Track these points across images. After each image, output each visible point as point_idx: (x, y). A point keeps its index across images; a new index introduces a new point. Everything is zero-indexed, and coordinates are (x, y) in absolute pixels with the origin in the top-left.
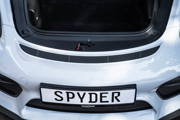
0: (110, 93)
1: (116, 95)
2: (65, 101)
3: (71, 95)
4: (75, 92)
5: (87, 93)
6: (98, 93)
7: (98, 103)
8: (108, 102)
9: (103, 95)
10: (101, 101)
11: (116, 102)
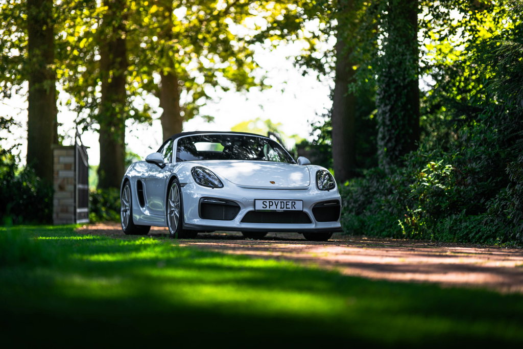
0: (291, 201)
1: (293, 204)
2: (268, 208)
3: (271, 204)
4: (273, 201)
5: (279, 201)
6: (285, 202)
7: (285, 209)
8: (289, 208)
9: (287, 203)
10: (286, 208)
11: (293, 209)
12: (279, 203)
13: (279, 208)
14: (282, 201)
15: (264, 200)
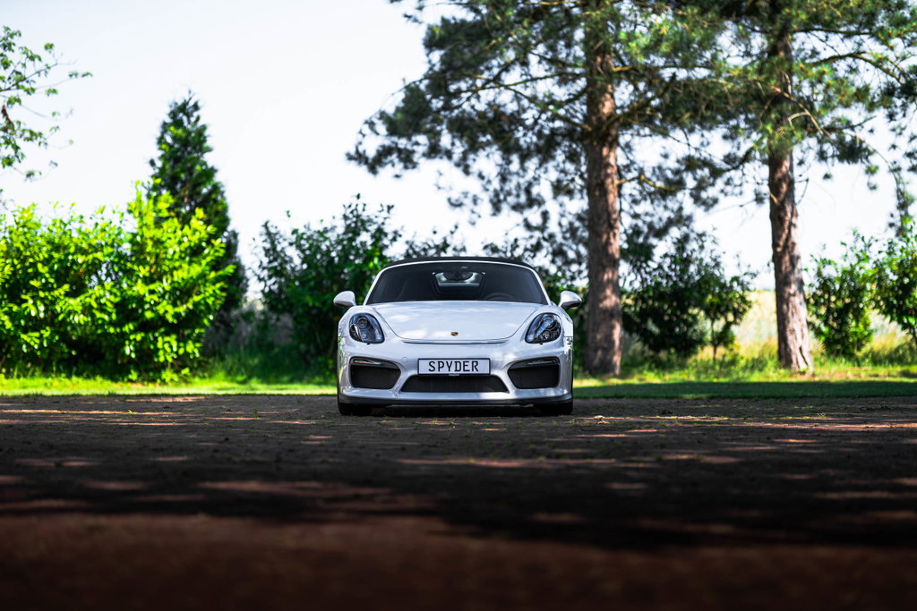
0: (471, 361)
1: (475, 364)
2: (436, 372)
3: (441, 365)
4: (445, 361)
5: (454, 361)
6: (462, 361)
7: (462, 372)
8: (469, 371)
9: (466, 364)
10: (464, 370)
11: (475, 372)
12: (454, 364)
13: (453, 371)
14: (457, 361)
15: (431, 361)
